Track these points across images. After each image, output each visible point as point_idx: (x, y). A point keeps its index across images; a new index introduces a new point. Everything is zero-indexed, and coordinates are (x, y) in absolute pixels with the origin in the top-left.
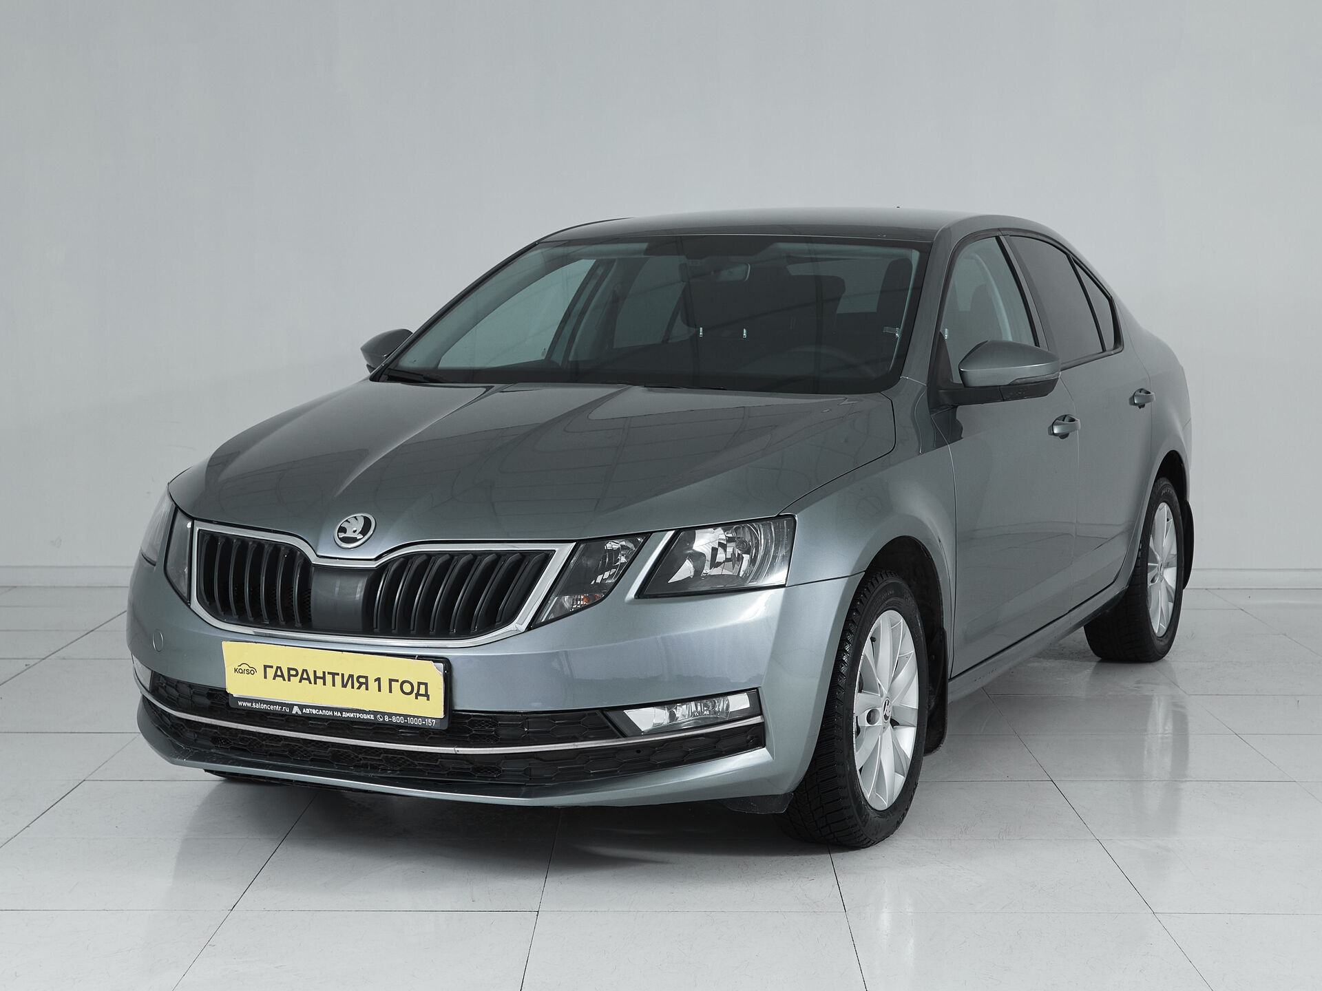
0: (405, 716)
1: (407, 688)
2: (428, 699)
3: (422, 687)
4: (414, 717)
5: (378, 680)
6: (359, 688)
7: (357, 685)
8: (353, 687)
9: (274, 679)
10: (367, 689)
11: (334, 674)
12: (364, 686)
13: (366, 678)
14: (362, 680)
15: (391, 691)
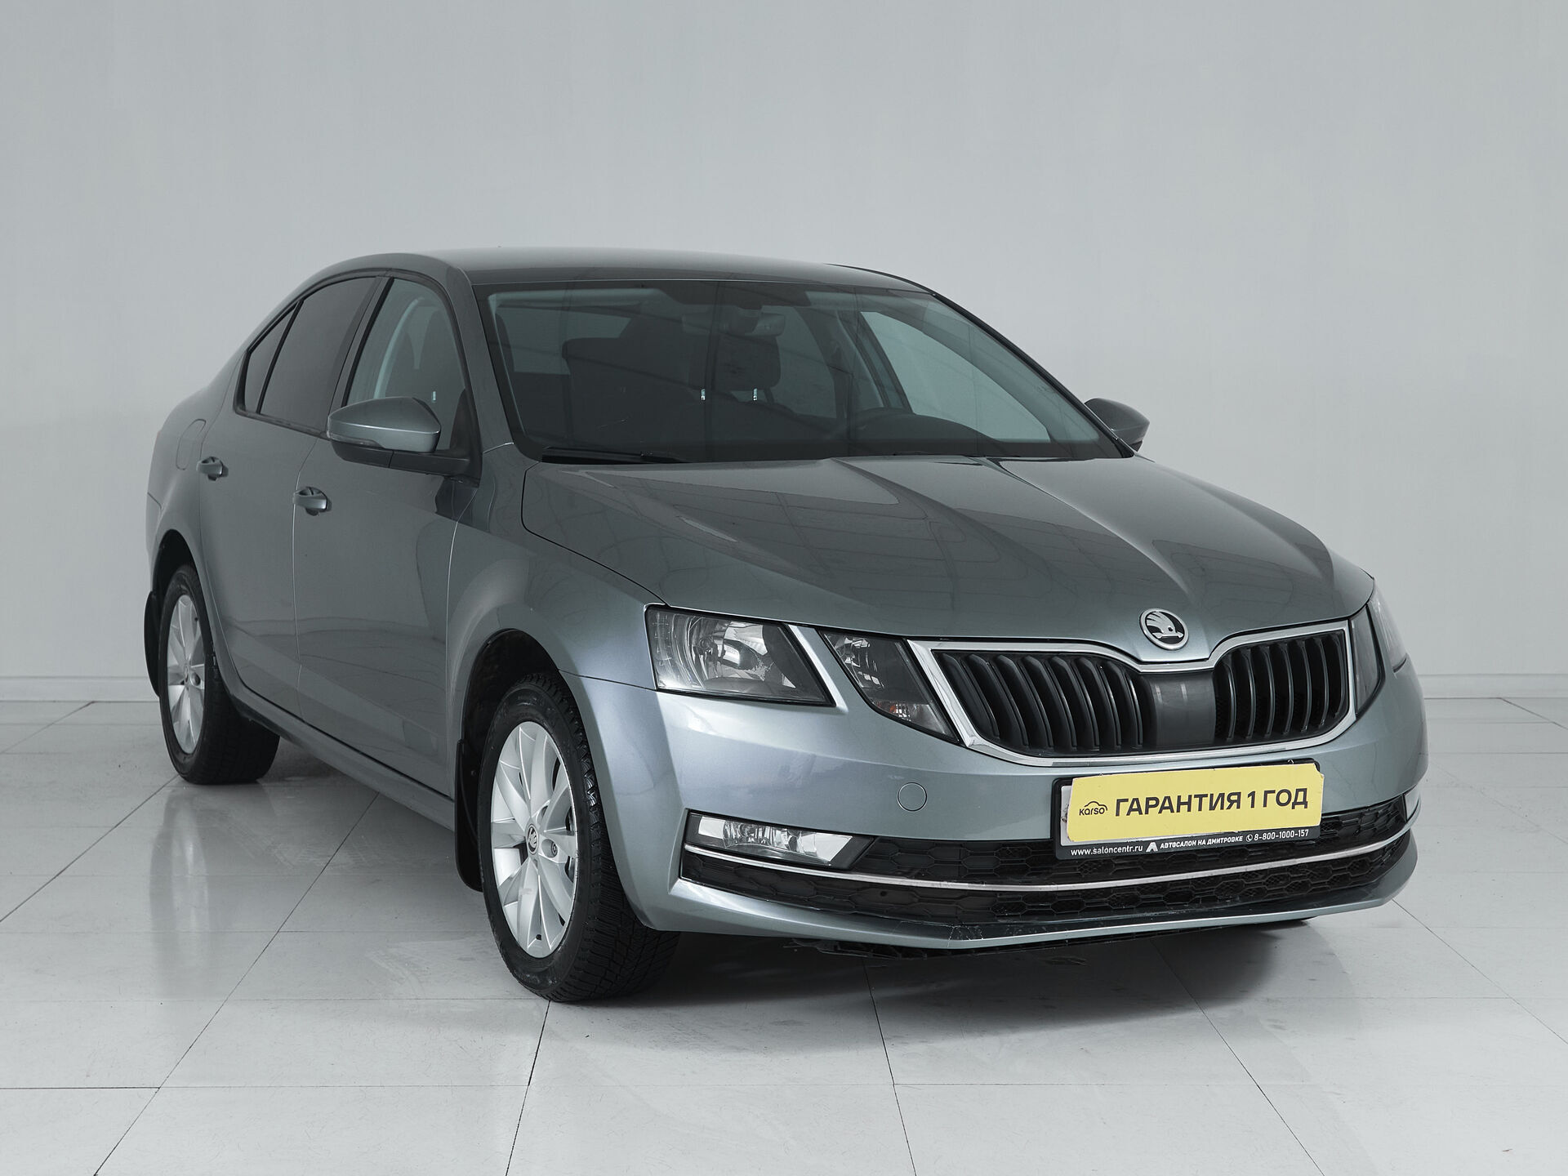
0: (1277, 831)
1: (1284, 798)
2: (1306, 807)
3: (1301, 794)
4: (1286, 830)
5: (1252, 794)
6: (1229, 808)
7: (1227, 804)
8: (1222, 808)
9: (1128, 814)
10: (1238, 807)
11: (1201, 797)
12: (1235, 804)
13: (1239, 794)
14: (1234, 798)
15: (1265, 805)
